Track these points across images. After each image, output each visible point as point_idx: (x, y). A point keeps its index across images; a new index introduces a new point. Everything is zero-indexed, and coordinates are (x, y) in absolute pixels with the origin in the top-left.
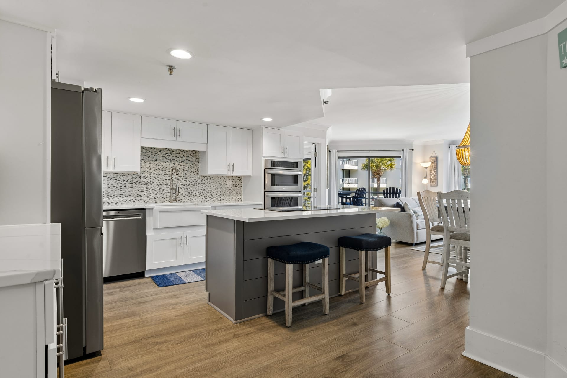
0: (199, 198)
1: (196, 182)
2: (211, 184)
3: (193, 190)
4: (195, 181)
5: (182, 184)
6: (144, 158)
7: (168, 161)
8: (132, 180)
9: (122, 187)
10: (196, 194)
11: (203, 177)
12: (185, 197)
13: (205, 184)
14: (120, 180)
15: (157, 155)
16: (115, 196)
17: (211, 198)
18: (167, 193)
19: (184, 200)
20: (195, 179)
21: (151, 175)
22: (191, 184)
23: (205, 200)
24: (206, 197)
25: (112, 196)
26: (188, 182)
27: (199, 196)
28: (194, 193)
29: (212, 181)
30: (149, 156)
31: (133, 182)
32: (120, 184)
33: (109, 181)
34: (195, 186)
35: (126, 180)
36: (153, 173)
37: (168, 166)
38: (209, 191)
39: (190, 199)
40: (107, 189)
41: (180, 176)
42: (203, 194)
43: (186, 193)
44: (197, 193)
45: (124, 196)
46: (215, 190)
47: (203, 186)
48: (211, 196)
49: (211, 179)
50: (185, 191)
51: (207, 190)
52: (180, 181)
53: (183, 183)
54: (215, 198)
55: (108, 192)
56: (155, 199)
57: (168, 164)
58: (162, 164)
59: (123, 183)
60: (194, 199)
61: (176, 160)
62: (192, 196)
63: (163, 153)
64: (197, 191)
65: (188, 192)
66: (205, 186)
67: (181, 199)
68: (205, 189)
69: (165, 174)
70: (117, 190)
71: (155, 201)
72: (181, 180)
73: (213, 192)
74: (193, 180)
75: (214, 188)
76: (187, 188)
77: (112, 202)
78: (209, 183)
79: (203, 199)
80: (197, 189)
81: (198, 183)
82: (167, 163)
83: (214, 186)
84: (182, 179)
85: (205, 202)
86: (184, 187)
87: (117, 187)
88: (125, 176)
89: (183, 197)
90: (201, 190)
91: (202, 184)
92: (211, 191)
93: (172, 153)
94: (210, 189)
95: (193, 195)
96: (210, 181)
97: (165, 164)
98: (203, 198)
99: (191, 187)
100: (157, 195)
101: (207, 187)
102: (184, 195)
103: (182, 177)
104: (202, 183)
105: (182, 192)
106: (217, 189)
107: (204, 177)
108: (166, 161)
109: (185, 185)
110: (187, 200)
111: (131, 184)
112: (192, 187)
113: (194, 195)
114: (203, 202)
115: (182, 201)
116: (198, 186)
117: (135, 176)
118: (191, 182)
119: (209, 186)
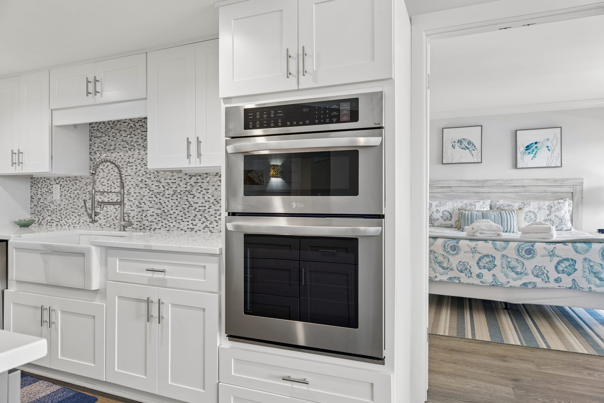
0: (181, 223)
1: (176, 189)
2: (204, 192)
3: (170, 206)
4: (174, 186)
5: (151, 192)
6: (100, 148)
7: (130, 149)
8: (85, 187)
9: (75, 200)
10: (176, 215)
11: (187, 177)
12: (156, 220)
13: (191, 193)
14: (72, 187)
15: (115, 139)
16: (68, 214)
17: (204, 225)
18: (130, 212)
19: (156, 226)
20: (173, 181)
21: (108, 178)
22: (167, 192)
23: (192, 229)
24: (195, 223)
25: (64, 213)
26: (162, 189)
27: (181, 218)
28: (172, 212)
29: (205, 185)
30: (105, 143)
31: (88, 190)
32: (73, 196)
33: (61, 190)
34: (175, 197)
35: (79, 188)
36: (110, 174)
37: (131, 158)
38: (200, 208)
39: (165, 226)
40: (59, 202)
41: (149, 176)
42: (188, 215)
43: (159, 212)
44: (177, 212)
45: (76, 215)
46: (212, 205)
47: (189, 196)
48: (203, 219)
49: (203, 181)
50: (157, 207)
51: (197, 206)
52: (149, 188)
53: (155, 191)
54: (211, 226)
55: (61, 208)
56: (114, 222)
57: (131, 154)
58: (122, 155)
59: (76, 192)
60: (172, 226)
61: (142, 145)
62: (170, 219)
63: (123, 135)
64: (177, 208)
65: (163, 209)
66: (192, 196)
67: (151, 223)
68: (192, 203)
69: (126, 174)
70: (70, 205)
71: (113, 226)
72: (150, 184)
73: (208, 210)
74: (171, 184)
75: (211, 201)
76: (161, 201)
77: (65, 223)
78: (200, 189)
79: (188, 227)
80: (177, 203)
81: (179, 191)
82: (129, 152)
83: (210, 196)
84: (153, 183)
85: (193, 232)
86: (155, 199)
87: (70, 199)
88: (78, 181)
89: (155, 220)
90: (184, 206)
91: (187, 193)
92: (205, 208)
93: (136, 133)
94: (203, 205)
95: (170, 216)
96: (202, 185)
97: (127, 155)
98: (188, 223)
99: (166, 200)
100: (116, 215)
101: (196, 198)
102: (155, 216)
103: (152, 178)
104: (186, 189)
105: (152, 210)
106: (215, 203)
107: (191, 177)
108: (127, 149)
109: (158, 196)
110: (160, 226)
111: (85, 195)
112: (168, 199)
113: (172, 216)
114: (188, 232)
115: (153, 227)
116: (179, 196)
117: (89, 180)
118: (166, 188)
119: (201, 196)
